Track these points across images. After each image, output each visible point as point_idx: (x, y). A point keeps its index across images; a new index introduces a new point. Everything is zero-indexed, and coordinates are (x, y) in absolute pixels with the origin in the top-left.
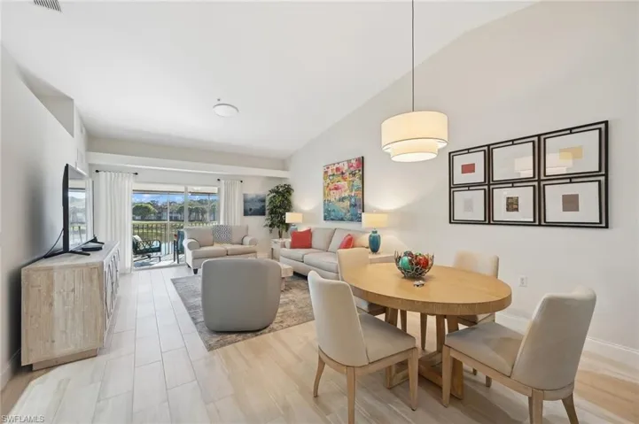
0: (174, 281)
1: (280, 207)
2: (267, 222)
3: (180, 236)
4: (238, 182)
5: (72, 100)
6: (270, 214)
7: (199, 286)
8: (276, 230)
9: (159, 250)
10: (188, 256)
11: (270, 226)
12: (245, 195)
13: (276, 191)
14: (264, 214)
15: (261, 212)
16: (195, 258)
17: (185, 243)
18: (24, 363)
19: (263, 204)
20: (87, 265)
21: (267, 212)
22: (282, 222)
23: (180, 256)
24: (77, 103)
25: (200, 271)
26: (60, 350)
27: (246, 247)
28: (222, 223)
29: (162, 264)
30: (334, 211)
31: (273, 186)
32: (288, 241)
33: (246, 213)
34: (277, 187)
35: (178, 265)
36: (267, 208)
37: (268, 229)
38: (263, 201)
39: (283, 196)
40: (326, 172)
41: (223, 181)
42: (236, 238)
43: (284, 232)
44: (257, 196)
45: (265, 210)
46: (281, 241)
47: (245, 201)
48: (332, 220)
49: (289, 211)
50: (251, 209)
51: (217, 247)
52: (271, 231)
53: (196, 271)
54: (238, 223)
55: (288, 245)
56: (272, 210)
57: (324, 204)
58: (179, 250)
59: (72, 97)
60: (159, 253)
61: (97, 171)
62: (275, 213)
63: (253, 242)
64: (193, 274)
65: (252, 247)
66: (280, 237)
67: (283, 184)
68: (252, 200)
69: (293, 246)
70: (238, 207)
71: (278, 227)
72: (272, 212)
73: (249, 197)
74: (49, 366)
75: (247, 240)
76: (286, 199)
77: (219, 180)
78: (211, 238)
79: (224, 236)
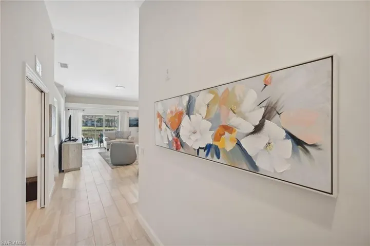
0: (100, 153)
3: (102, 135)
4: (127, 113)
5: (63, 86)
7: (109, 155)
9: (92, 141)
10: (105, 144)
12: (130, 118)
15: (136, 125)
16: (108, 144)
17: (104, 138)
18: (62, 169)
19: (137, 122)
20: (77, 144)
23: (101, 144)
24: (65, 87)
25: (110, 150)
26: (71, 167)
27: (129, 140)
28: (119, 130)
29: (93, 147)
33: (130, 126)
35: (101, 148)
38: (138, 120)
41: (120, 113)
42: (125, 136)
44: (135, 118)
47: (130, 121)
50: (132, 124)
51: (117, 140)
53: (108, 150)
54: (126, 130)
58: (101, 142)
60: (91, 143)
61: (68, 110)
63: (132, 138)
64: (107, 151)
65: (132, 140)
68: (133, 120)
70: (127, 123)
74: (68, 171)
75: (130, 137)
77: (118, 112)
78: (114, 136)
79: (120, 136)
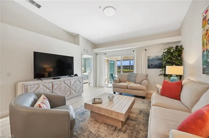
2: (161, 72)
4: (144, 51)
12: (148, 57)
15: (159, 66)
19: (160, 62)
38: (161, 59)
40: (205, 19)
42: (138, 80)
44: (156, 57)
50: (152, 65)
53: (115, 93)
57: (203, 56)
61: (97, 55)
68: (153, 59)
73: (151, 58)
77: (133, 51)
78: (126, 79)
79: (132, 79)
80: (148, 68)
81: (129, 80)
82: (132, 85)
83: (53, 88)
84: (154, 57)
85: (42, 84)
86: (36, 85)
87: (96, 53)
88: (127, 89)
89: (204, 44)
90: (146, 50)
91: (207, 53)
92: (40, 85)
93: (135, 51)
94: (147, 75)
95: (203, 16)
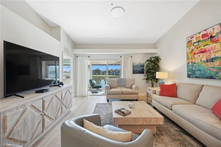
1: (152, 69)
2: (145, 77)
4: (130, 57)
6: (147, 73)
8: (150, 82)
11: (147, 79)
12: (133, 63)
13: (150, 61)
14: (143, 73)
15: (142, 72)
16: (108, 94)
19: (143, 68)
21: (145, 72)
22: (154, 77)
27: (133, 90)
28: (122, 77)
30: (199, 70)
31: (148, 58)
32: (158, 89)
33: (134, 73)
34: (151, 58)
36: (145, 70)
37: (145, 81)
38: (143, 66)
39: (154, 63)
40: (190, 42)
41: (122, 57)
42: (128, 85)
43: (155, 83)
44: (139, 64)
45: (144, 71)
46: (153, 89)
47: (134, 67)
48: (197, 77)
49: (158, 71)
50: (136, 71)
51: (118, 90)
52: (147, 82)
53: (108, 101)
54: (130, 78)
55: (158, 93)
56: (148, 70)
57: (188, 66)
59: (60, 25)
60: (101, 88)
61: (77, 57)
62: (150, 72)
63: (137, 88)
65: (136, 91)
66: (153, 86)
67: (154, 56)
68: (137, 66)
69: (162, 94)
70: (130, 70)
71: (151, 80)
72: (147, 72)
73: (135, 64)
75: (134, 86)
76: (156, 64)
77: (121, 57)
78: (116, 84)
79: (122, 84)
80: (133, 73)
81: (120, 86)
82: (124, 90)
83: (43, 108)
84: (138, 64)
85: (30, 104)
86: (21, 108)
87: (75, 55)
88: (123, 95)
89: (189, 58)
90: (132, 57)
91: (193, 64)
92: (26, 107)
93: (123, 57)
94: (134, 79)
95: (188, 40)
